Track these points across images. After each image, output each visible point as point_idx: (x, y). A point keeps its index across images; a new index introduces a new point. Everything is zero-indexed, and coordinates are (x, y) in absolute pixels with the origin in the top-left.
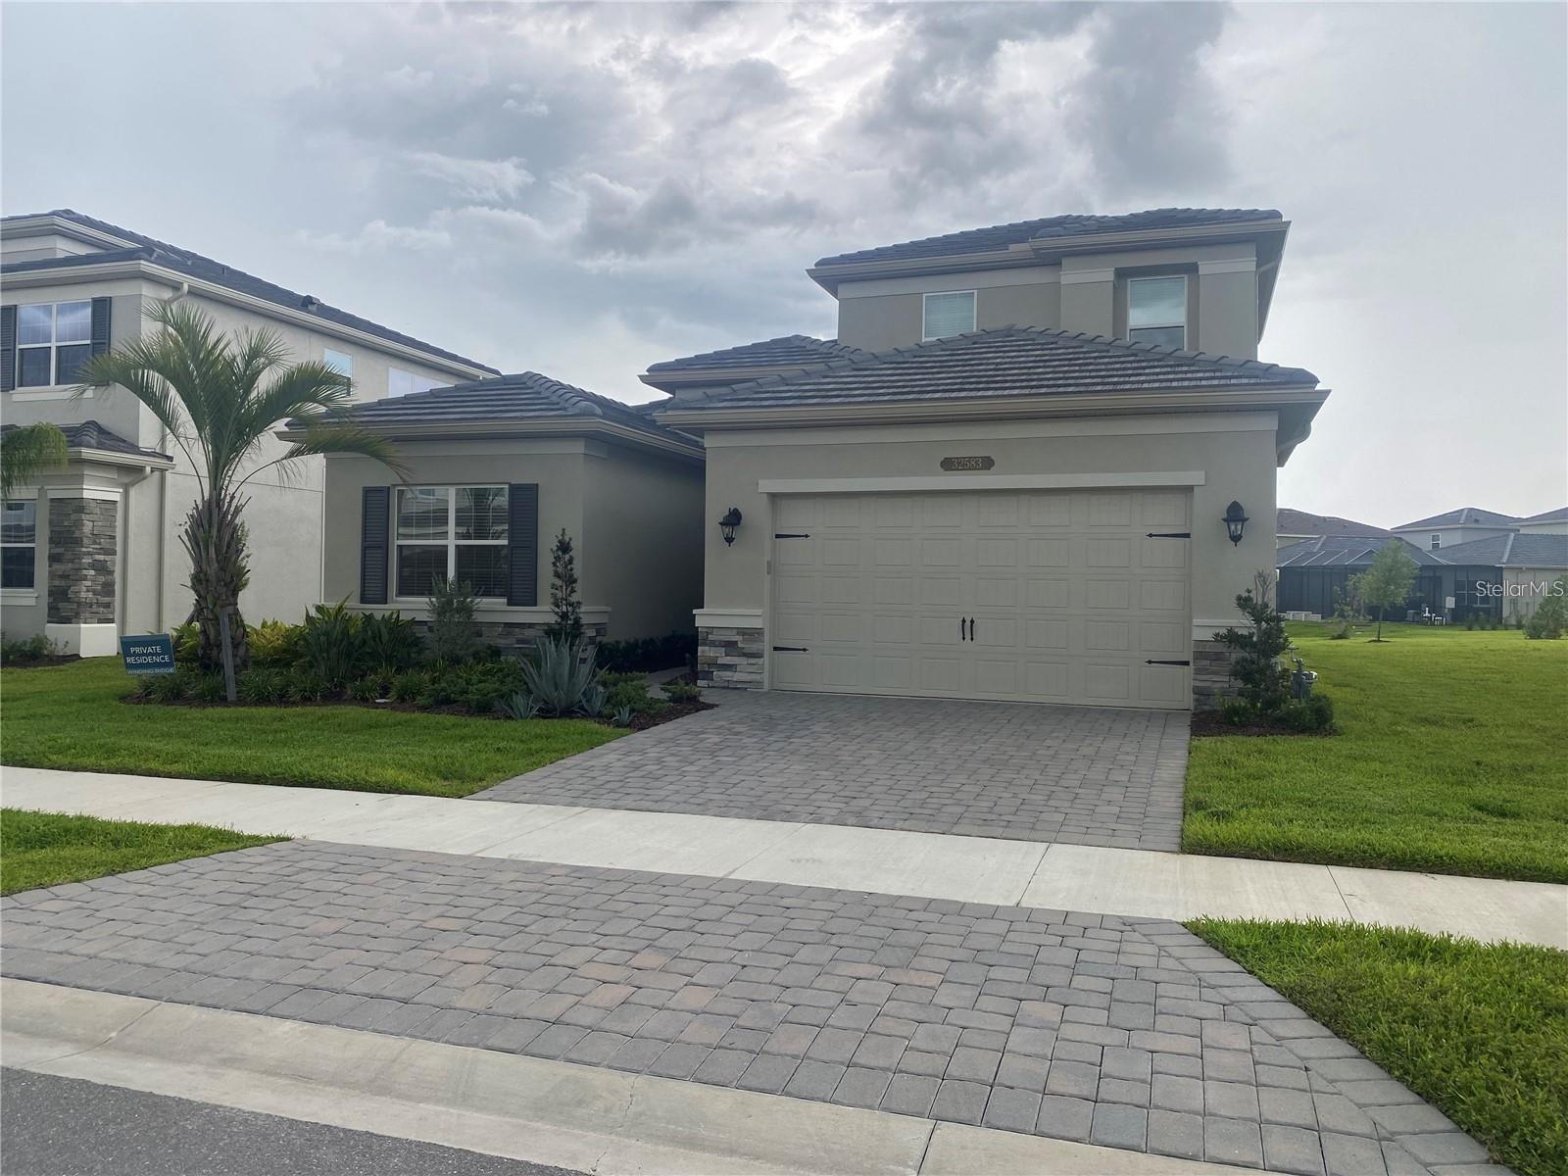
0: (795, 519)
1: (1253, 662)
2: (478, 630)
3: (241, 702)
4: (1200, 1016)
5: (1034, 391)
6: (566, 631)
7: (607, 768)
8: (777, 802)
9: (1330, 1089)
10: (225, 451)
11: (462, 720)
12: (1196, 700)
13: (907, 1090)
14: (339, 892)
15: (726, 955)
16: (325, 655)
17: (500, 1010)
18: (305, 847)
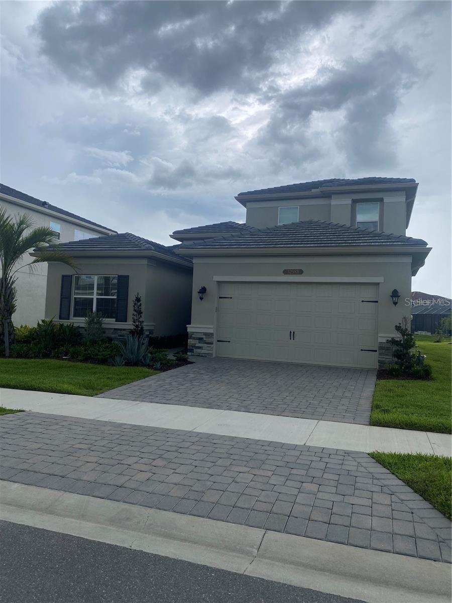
0: (227, 291)
1: (401, 351)
2: (104, 331)
3: (11, 356)
4: (372, 490)
5: (319, 245)
6: (138, 332)
7: (150, 386)
8: (214, 401)
9: (421, 521)
10: (9, 260)
11: (95, 366)
12: (379, 365)
13: (256, 517)
14: (41, 433)
15: (190, 462)
16: (44, 339)
17: (100, 481)
18: (30, 414)
